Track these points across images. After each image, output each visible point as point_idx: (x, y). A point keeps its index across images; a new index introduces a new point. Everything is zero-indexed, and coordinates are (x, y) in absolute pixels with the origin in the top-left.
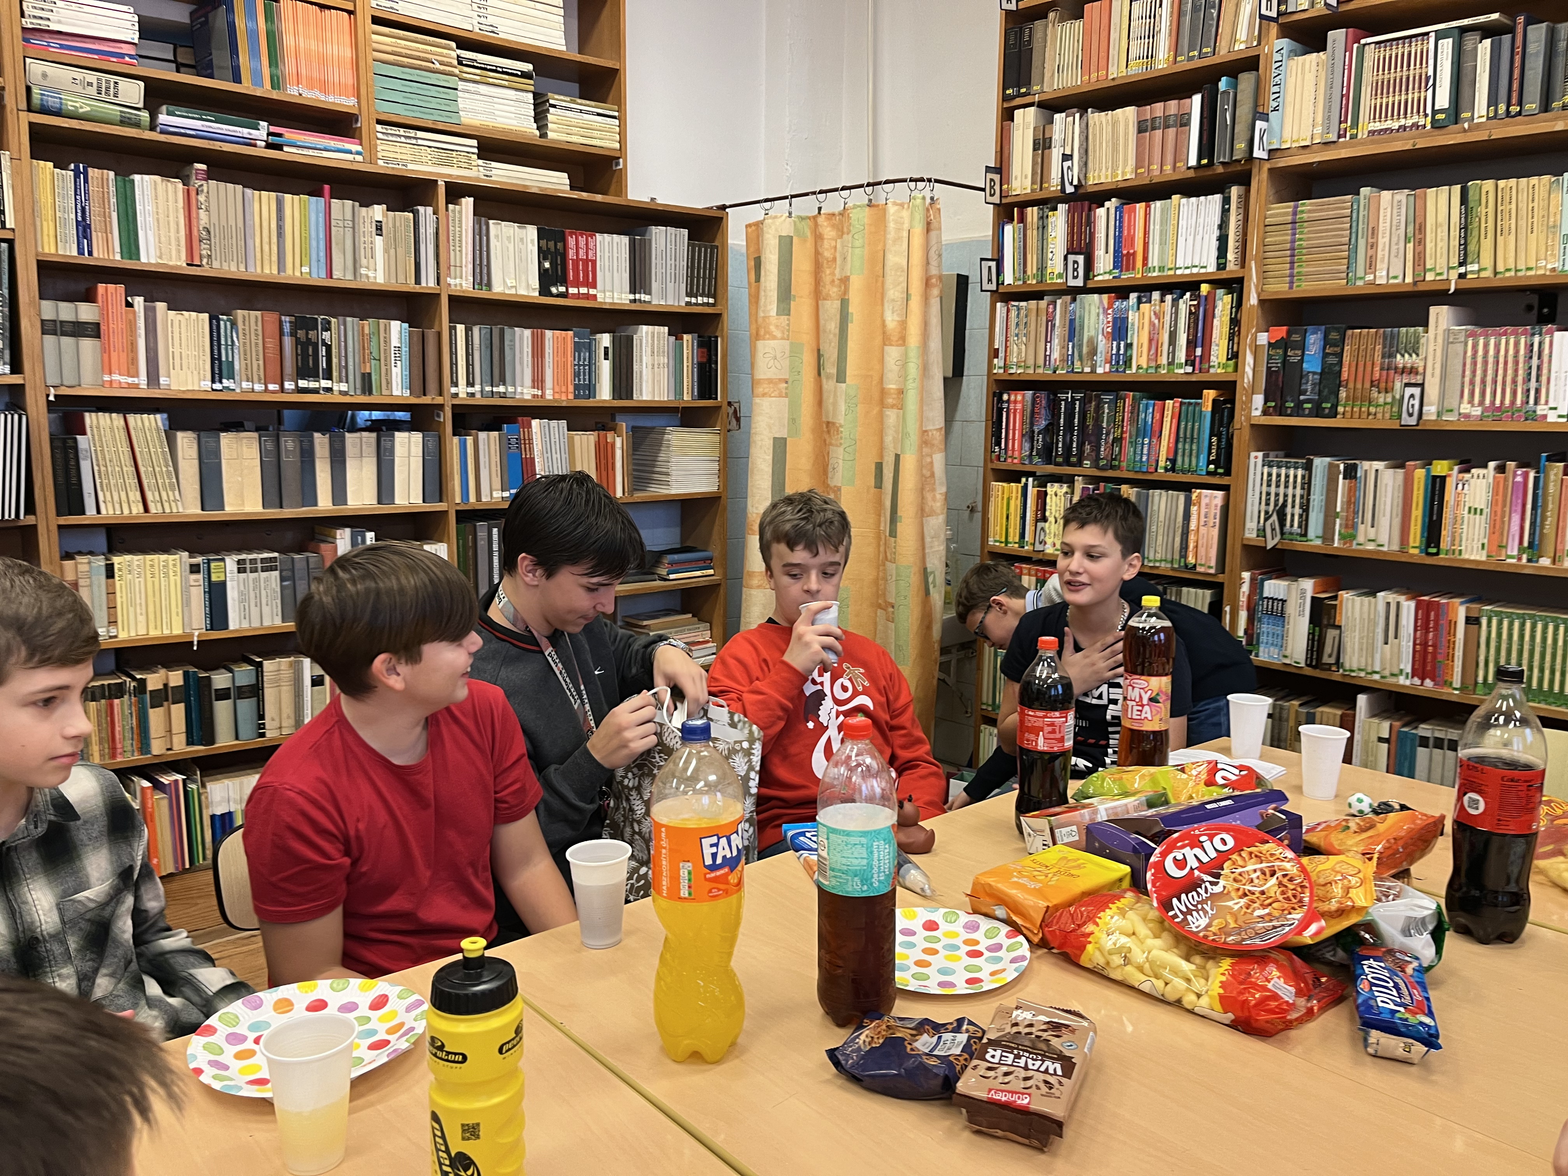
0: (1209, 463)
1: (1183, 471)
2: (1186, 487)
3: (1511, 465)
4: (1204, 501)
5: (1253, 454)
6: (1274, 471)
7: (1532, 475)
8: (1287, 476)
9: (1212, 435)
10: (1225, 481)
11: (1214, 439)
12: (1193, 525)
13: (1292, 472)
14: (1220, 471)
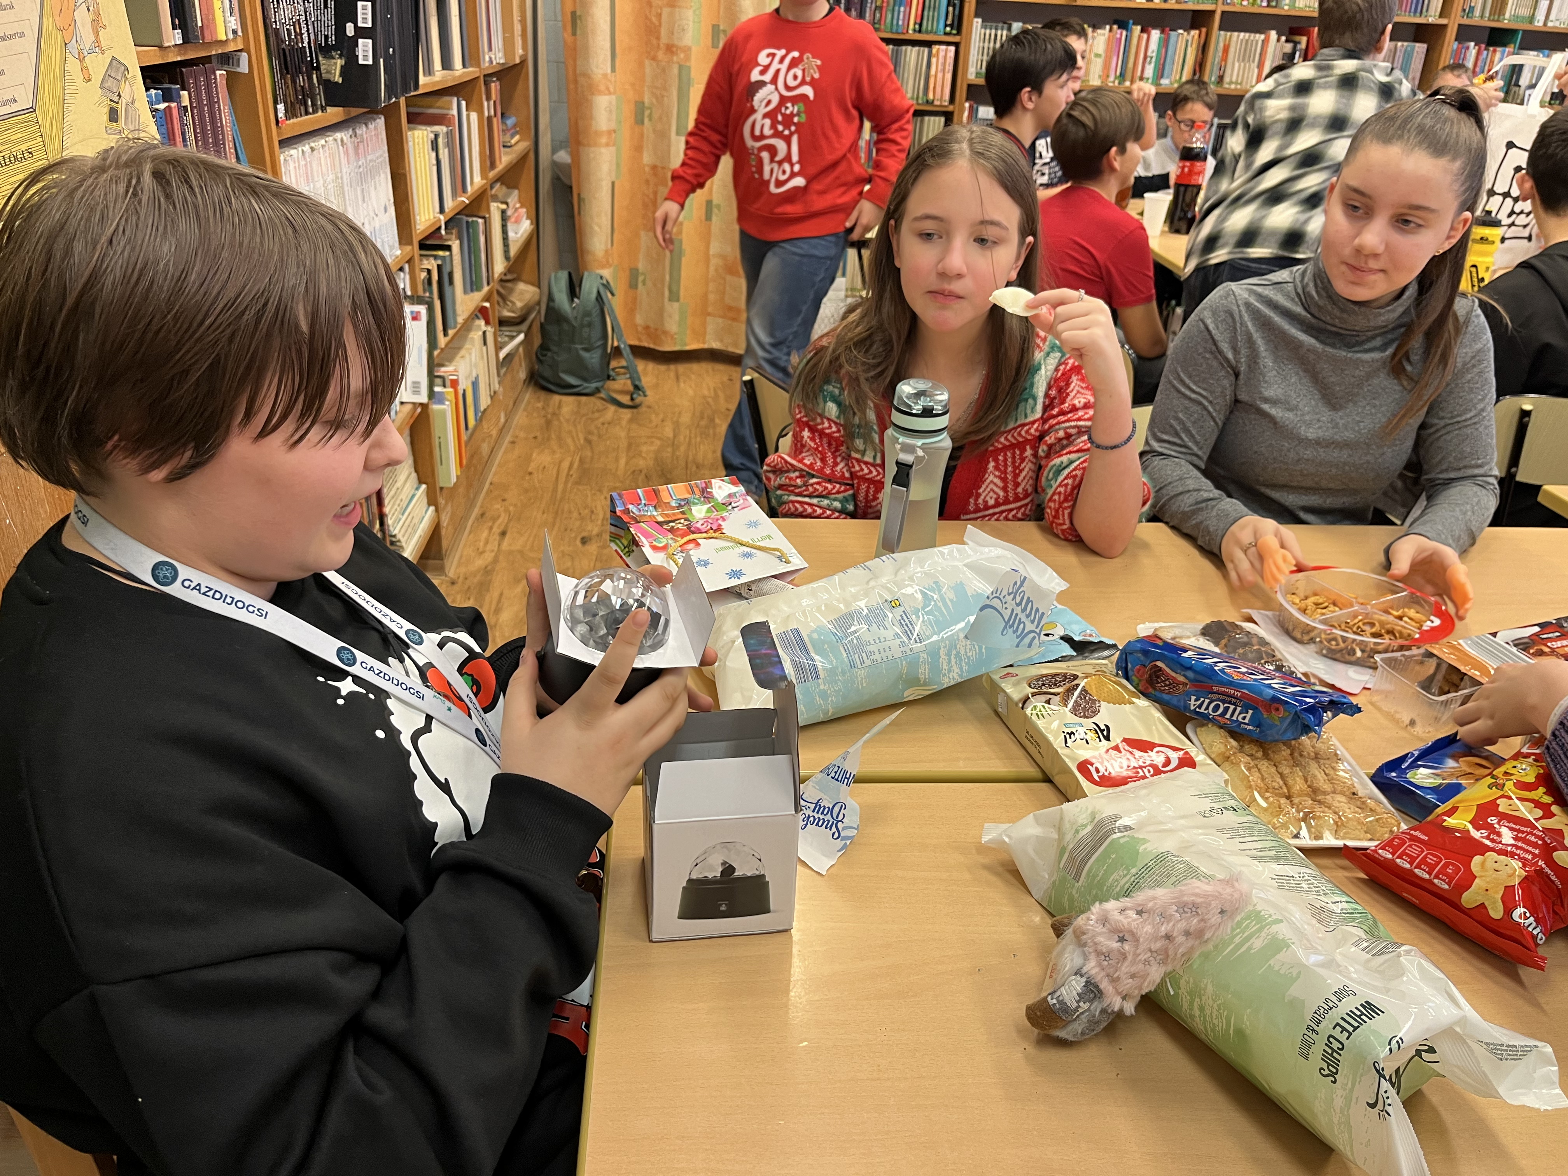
0: (946, 26)
1: (927, 32)
2: (929, 44)
3: (1115, 27)
4: (942, 54)
5: (976, 20)
6: (988, 32)
7: (1124, 33)
8: (996, 35)
9: (948, 5)
10: (956, 39)
11: (951, 9)
12: (933, 72)
13: (999, 32)
14: (954, 32)
